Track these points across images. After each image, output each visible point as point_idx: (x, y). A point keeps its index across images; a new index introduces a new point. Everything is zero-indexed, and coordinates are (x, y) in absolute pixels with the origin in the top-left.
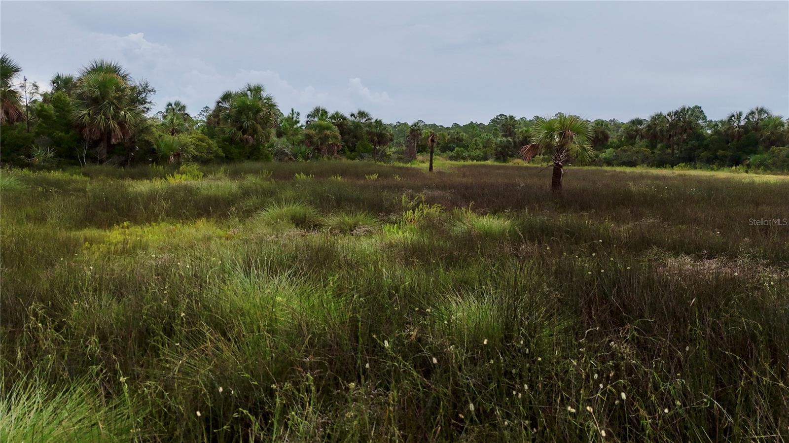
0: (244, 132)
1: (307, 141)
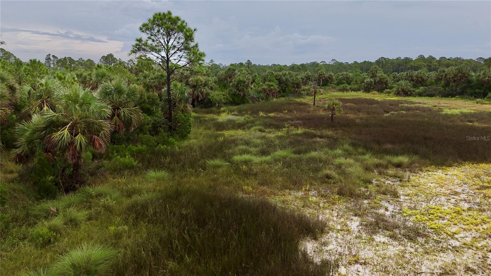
0: (239, 91)
1: (264, 91)
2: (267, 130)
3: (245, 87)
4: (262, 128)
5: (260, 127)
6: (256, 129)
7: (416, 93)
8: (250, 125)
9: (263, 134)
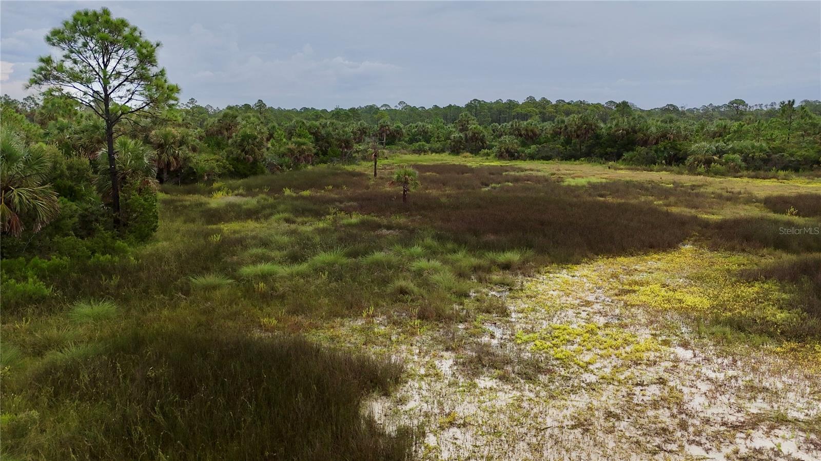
0: (246, 153)
1: (289, 154)
2: (299, 220)
3: (257, 146)
4: (291, 216)
5: (286, 215)
6: (280, 219)
7: (526, 155)
8: (268, 211)
9: (293, 226)
